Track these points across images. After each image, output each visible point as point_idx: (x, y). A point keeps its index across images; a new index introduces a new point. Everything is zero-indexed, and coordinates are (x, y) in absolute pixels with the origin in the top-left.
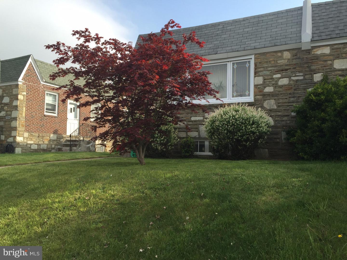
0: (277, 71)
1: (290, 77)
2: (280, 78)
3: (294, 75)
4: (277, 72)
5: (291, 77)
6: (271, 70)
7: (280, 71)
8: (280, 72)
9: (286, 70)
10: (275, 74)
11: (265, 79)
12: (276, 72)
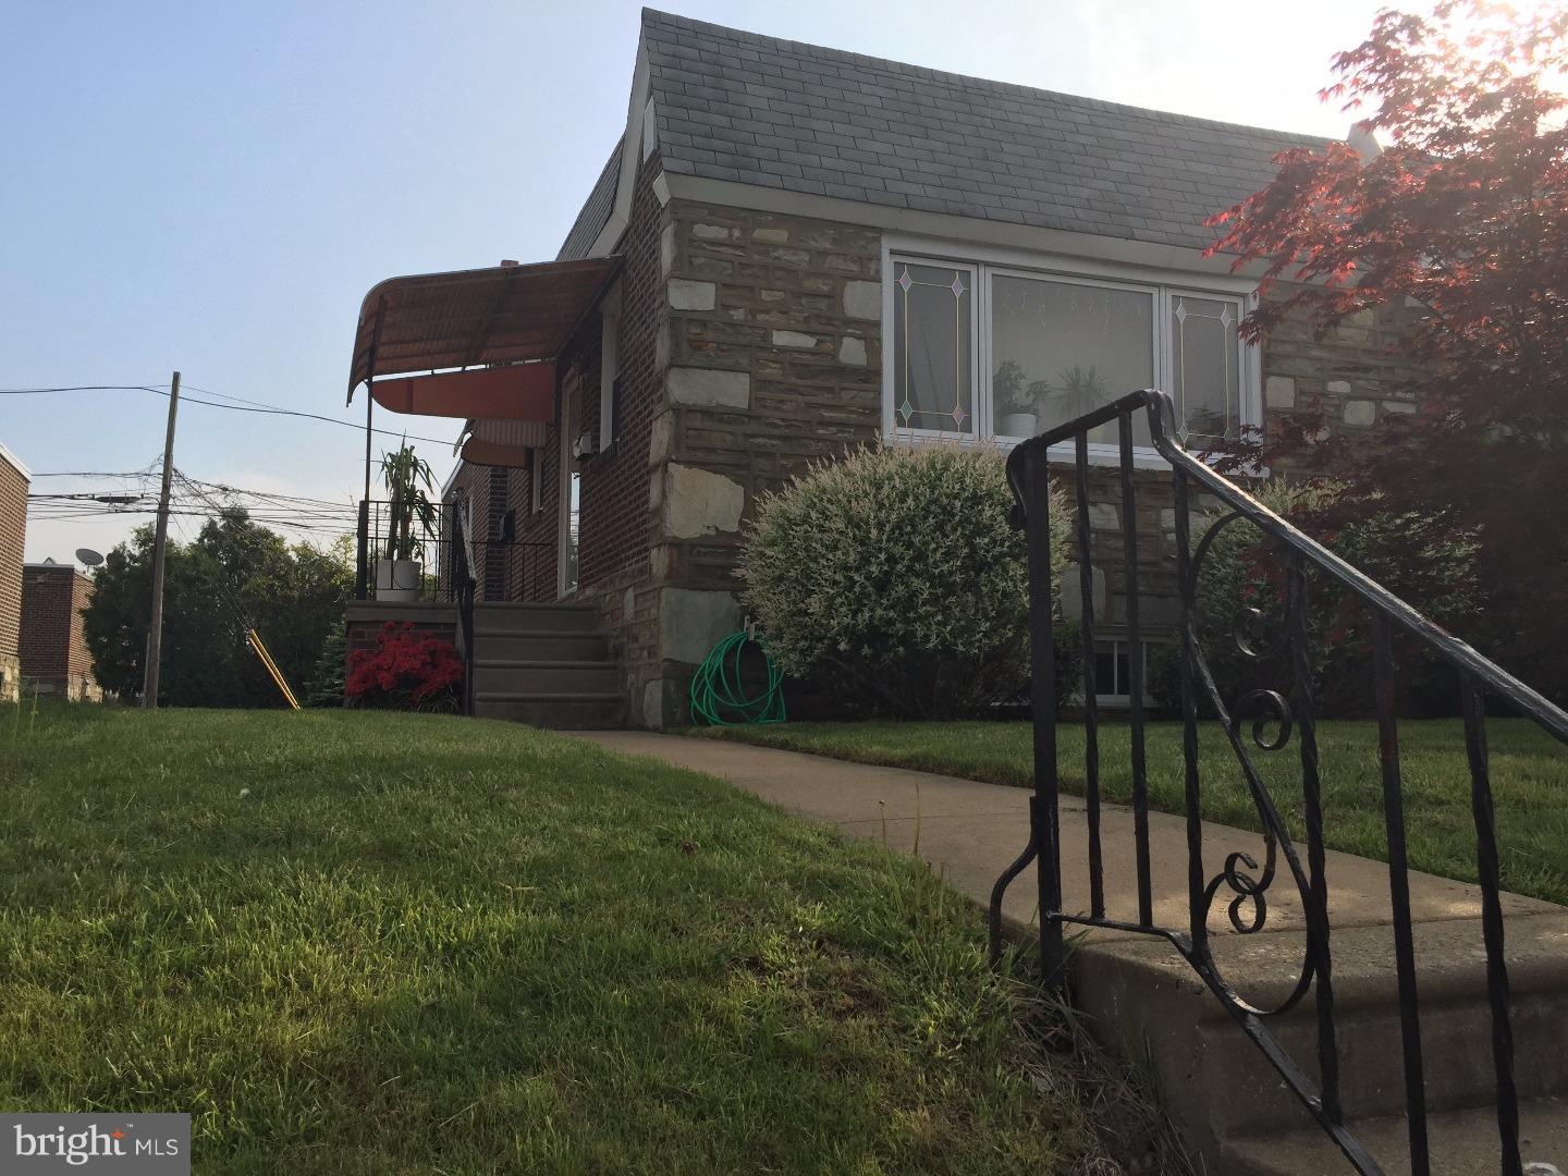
0: (1340, 369)
1: (1377, 400)
2: (1350, 397)
3: (1390, 394)
4: (1342, 372)
5: (1381, 400)
6: (1319, 359)
7: (1349, 369)
8: (1348, 374)
9: (1367, 369)
10: (1334, 379)
11: (1302, 393)
12: (1335, 369)
